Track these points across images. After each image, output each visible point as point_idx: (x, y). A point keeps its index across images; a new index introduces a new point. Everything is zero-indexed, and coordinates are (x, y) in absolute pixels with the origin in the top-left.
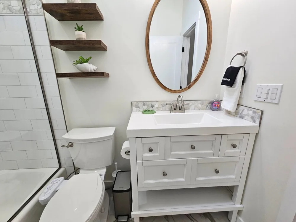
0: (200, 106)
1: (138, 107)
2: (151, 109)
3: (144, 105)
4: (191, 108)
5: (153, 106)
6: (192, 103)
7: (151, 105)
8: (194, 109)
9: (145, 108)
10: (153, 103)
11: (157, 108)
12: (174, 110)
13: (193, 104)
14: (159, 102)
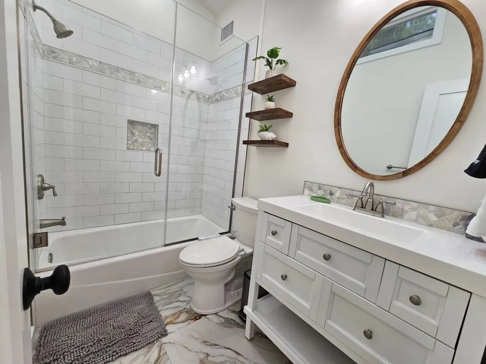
0: (433, 218)
1: (311, 189)
2: (328, 197)
3: (320, 189)
4: (406, 216)
5: (331, 194)
6: (411, 207)
7: (329, 192)
8: (416, 221)
9: (320, 193)
10: (333, 190)
11: (338, 198)
12: (360, 206)
13: (414, 209)
14: (342, 189)
